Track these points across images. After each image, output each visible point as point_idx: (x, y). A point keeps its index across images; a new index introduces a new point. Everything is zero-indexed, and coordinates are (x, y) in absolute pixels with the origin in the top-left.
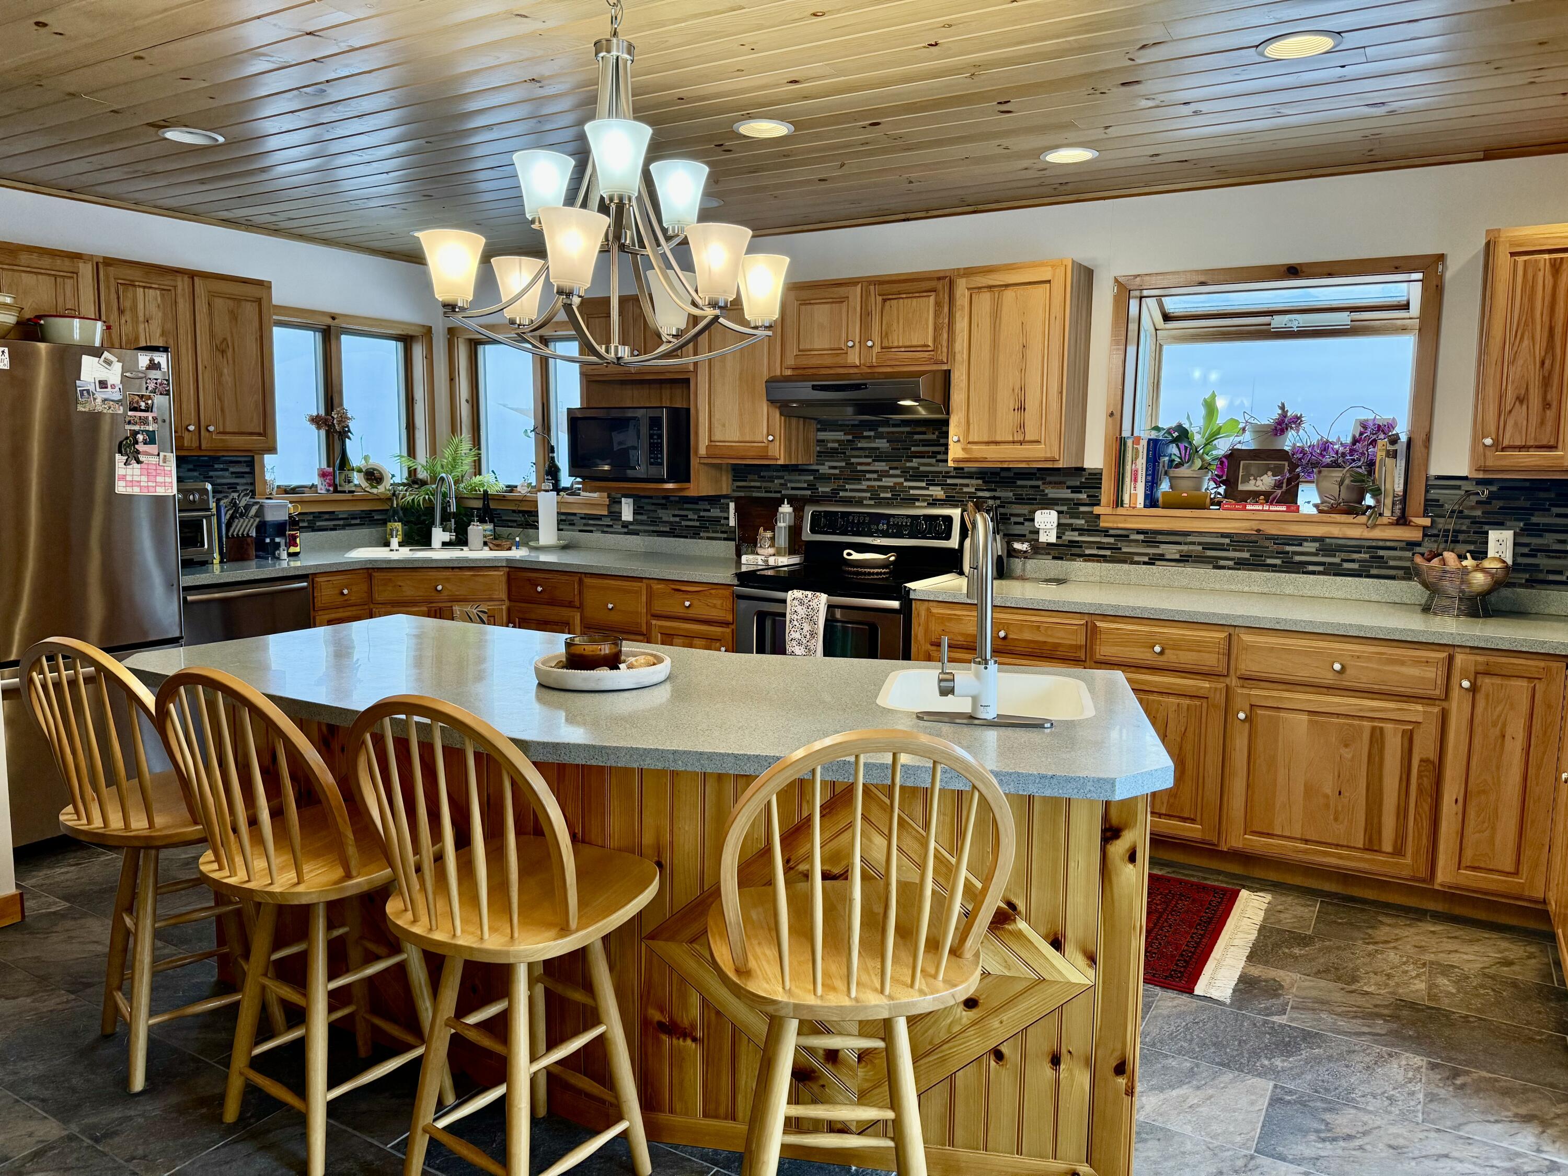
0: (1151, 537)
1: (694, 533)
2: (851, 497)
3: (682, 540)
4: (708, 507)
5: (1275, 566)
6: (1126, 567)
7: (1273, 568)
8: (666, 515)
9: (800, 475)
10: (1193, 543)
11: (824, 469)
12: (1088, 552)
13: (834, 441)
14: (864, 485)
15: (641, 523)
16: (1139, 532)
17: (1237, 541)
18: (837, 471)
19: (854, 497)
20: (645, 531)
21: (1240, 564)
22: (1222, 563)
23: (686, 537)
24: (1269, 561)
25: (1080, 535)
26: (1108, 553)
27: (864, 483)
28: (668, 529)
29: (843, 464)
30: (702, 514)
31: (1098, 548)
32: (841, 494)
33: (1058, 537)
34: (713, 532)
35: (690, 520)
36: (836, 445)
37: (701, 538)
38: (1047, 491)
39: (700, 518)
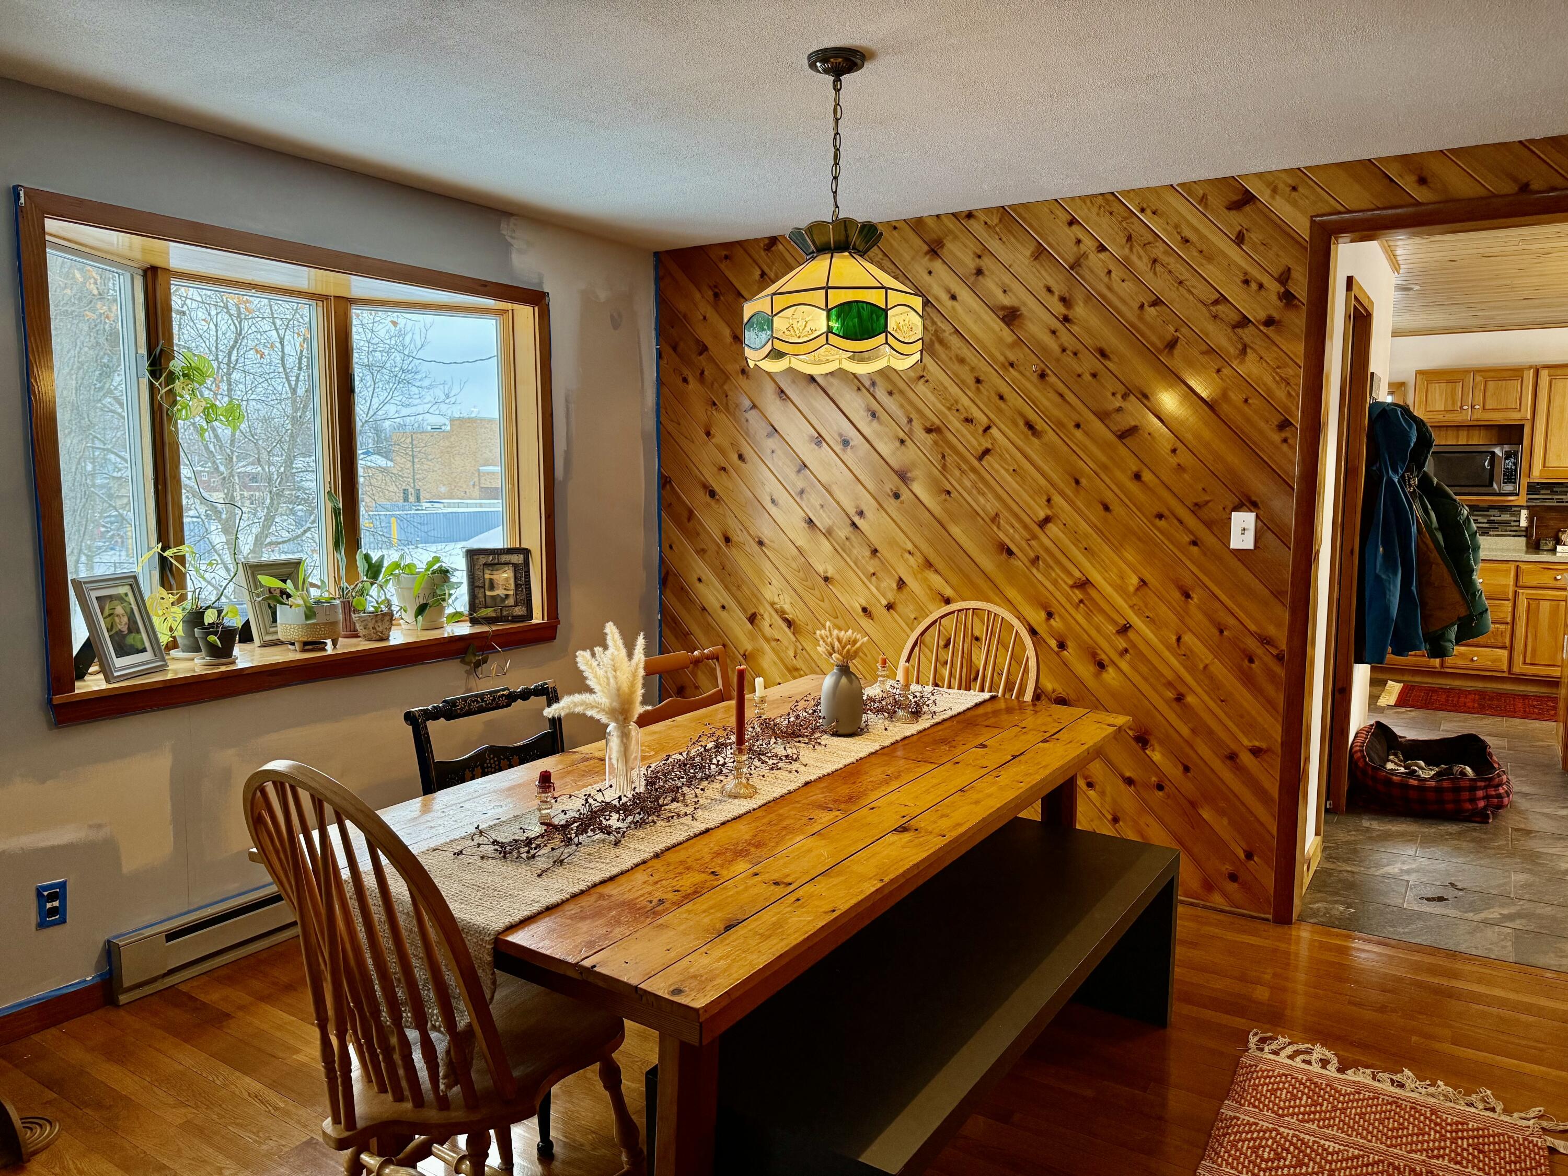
4: (1498, 514)
37: (1490, 535)
39: (1489, 522)
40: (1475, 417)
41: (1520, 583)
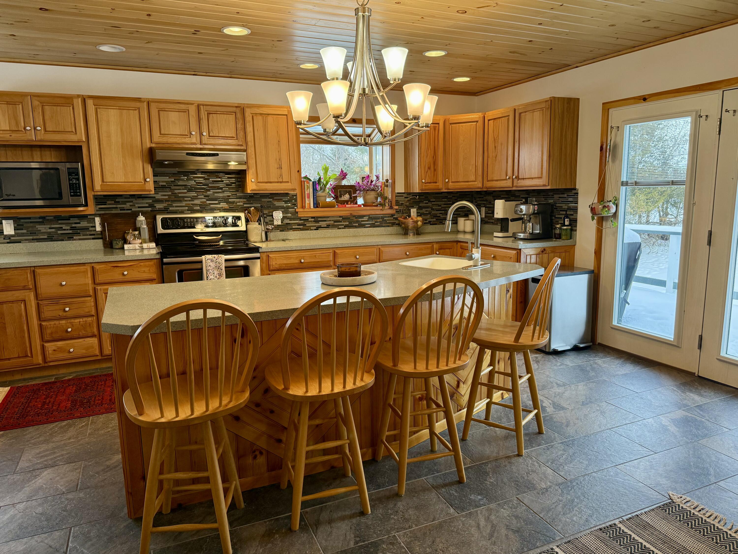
0: (316, 219)
1: (70, 237)
2: (176, 210)
3: (60, 242)
4: (78, 221)
5: (356, 226)
6: (308, 231)
7: (356, 227)
8: (43, 228)
9: (142, 200)
10: (330, 221)
11: (158, 196)
12: (294, 227)
13: (163, 182)
14: (184, 204)
15: (23, 235)
16: (312, 218)
17: (345, 218)
18: (167, 197)
19: (179, 210)
20: (26, 240)
21: (346, 227)
22: (340, 227)
23: (63, 240)
24: (354, 225)
25: (290, 220)
26: (301, 227)
27: (184, 202)
28: (46, 237)
29: (170, 193)
30: (73, 225)
31: (298, 225)
32: (171, 209)
33: (282, 222)
34: (83, 235)
35: (65, 230)
36: (165, 184)
37: (75, 240)
38: (275, 203)
39: (72, 229)
40: (39, 138)
41: (97, 281)
